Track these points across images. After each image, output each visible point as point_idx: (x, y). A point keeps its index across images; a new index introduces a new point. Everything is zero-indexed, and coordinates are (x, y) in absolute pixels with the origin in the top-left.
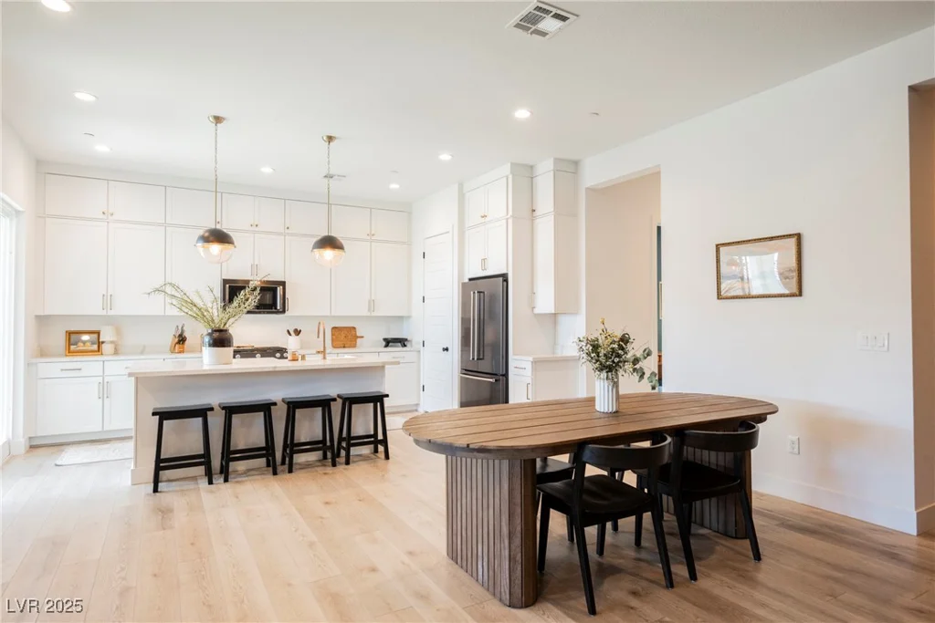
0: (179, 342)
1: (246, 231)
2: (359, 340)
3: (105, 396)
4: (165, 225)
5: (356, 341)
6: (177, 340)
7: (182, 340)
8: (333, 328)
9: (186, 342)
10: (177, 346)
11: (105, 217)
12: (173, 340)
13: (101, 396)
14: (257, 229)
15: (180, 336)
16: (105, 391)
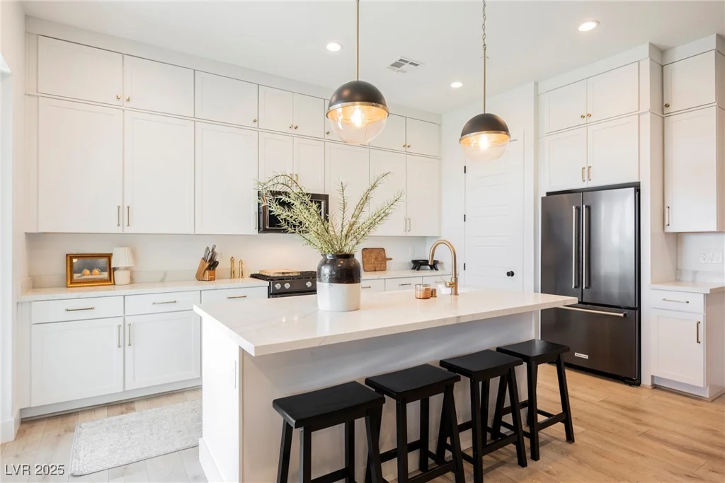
0: (209, 268)
1: (286, 134)
2: (388, 262)
3: (127, 343)
4: (194, 119)
5: (385, 264)
6: (207, 265)
7: (213, 264)
8: (364, 249)
9: (217, 268)
10: (207, 272)
11: (119, 103)
12: (202, 265)
13: (121, 344)
14: (296, 132)
15: (211, 260)
16: (126, 337)
